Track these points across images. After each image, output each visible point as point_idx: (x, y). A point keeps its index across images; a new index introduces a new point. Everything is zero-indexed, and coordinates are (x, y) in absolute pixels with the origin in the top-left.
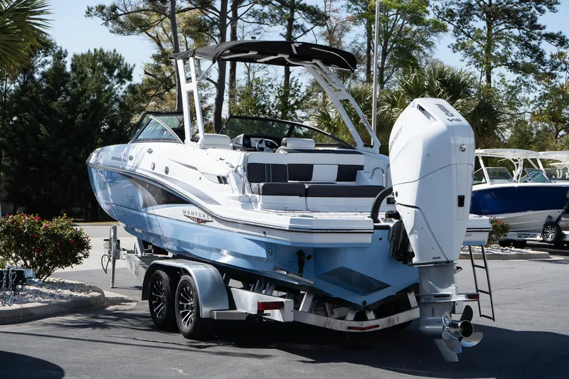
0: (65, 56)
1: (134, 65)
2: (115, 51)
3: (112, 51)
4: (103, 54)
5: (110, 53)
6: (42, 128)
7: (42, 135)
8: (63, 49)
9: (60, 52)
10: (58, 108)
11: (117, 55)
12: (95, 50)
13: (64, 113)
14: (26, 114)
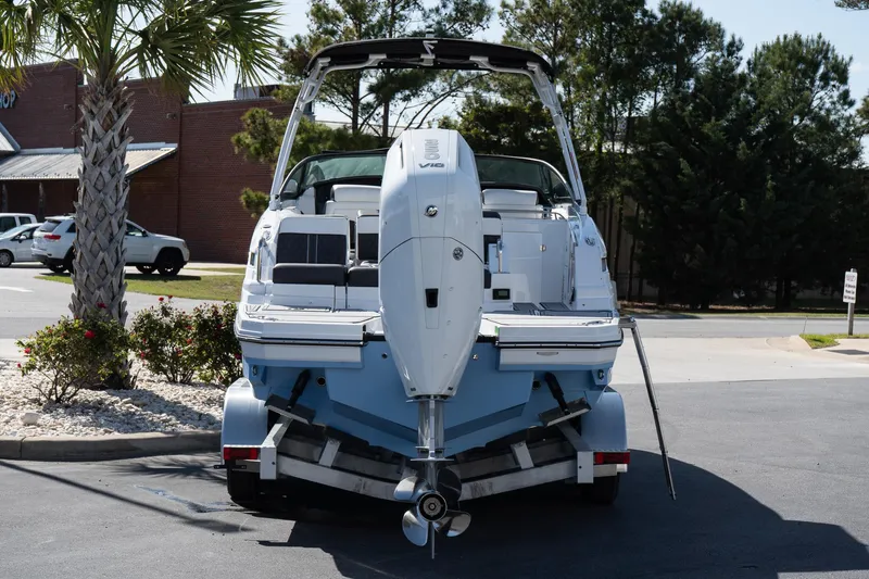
0: (739, 50)
1: (851, 59)
2: (820, 37)
3: (816, 38)
4: (800, 43)
5: (813, 41)
6: (684, 163)
7: (683, 175)
8: (737, 39)
9: (732, 44)
10: (713, 132)
11: (824, 43)
12: (785, 37)
13: (722, 140)
14: (662, 143)
